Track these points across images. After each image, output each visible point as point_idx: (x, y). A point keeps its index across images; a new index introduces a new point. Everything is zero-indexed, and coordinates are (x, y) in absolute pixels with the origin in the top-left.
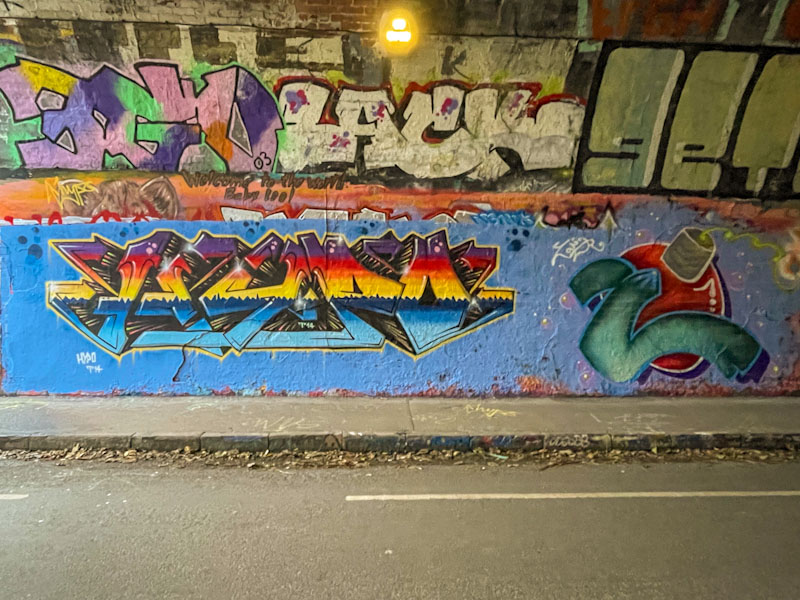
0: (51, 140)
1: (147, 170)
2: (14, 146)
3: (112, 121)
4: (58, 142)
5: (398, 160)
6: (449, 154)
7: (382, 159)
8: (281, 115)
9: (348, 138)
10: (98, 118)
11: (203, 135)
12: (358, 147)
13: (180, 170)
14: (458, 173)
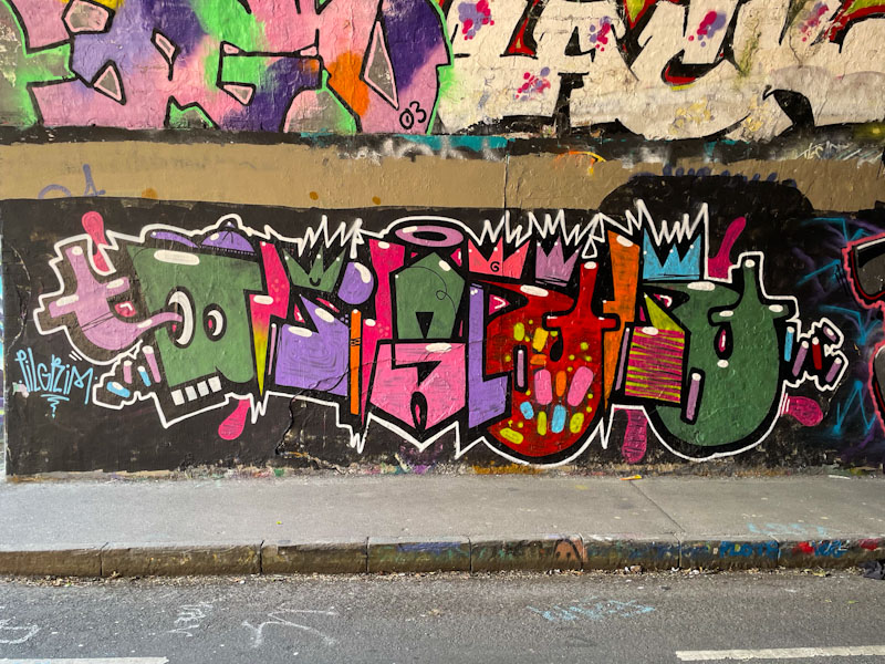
0: (84, 81)
2: (25, 92)
3: (184, 52)
4: (96, 85)
5: (621, 111)
6: (701, 102)
7: (597, 109)
8: (448, 42)
9: (548, 78)
10: (161, 46)
11: (325, 75)
12: (560, 91)
13: (286, 131)
14: (712, 132)
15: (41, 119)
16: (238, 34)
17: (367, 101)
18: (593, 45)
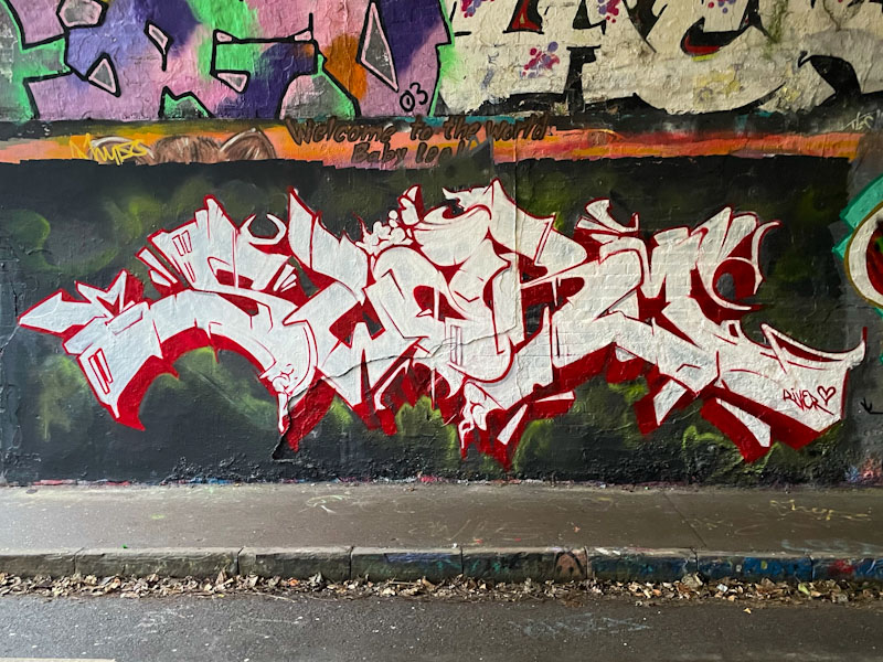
0: (78, 74)
1: (230, 119)
2: (22, 88)
3: (177, 42)
4: (90, 78)
5: (638, 85)
6: (728, 72)
7: (612, 84)
8: (447, 20)
9: (556, 53)
10: (155, 37)
11: (321, 59)
12: (570, 66)
13: (282, 118)
14: (743, 103)
15: (37, 114)
16: (231, 22)
17: (365, 84)
18: (603, 17)
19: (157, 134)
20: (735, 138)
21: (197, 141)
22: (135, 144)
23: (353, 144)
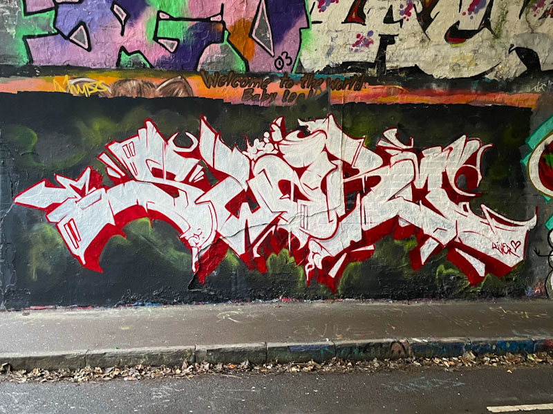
0: (63, 35)
1: (164, 69)
2: (21, 41)
3: (132, 16)
4: (71, 38)
5: (418, 60)
6: (470, 54)
7: (403, 58)
8: (308, 13)
9: (372, 37)
10: (117, 13)
11: (226, 33)
12: (380, 46)
13: (198, 70)
14: (477, 73)
15: (31, 60)
16: (170, 6)
17: (254, 51)
18: (402, 17)
19: (114, 78)
20: (471, 94)
21: (141, 83)
22: (99, 83)
23: (243, 89)
